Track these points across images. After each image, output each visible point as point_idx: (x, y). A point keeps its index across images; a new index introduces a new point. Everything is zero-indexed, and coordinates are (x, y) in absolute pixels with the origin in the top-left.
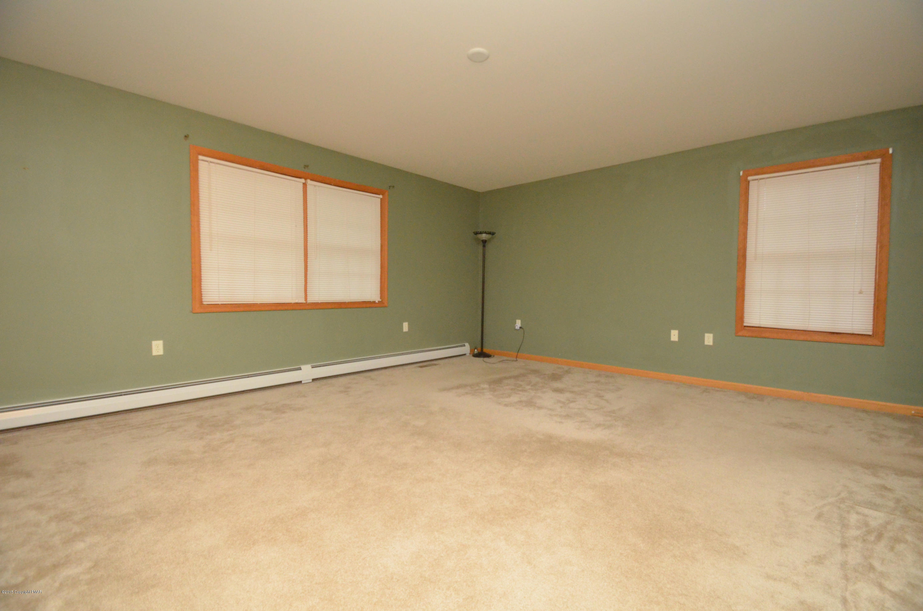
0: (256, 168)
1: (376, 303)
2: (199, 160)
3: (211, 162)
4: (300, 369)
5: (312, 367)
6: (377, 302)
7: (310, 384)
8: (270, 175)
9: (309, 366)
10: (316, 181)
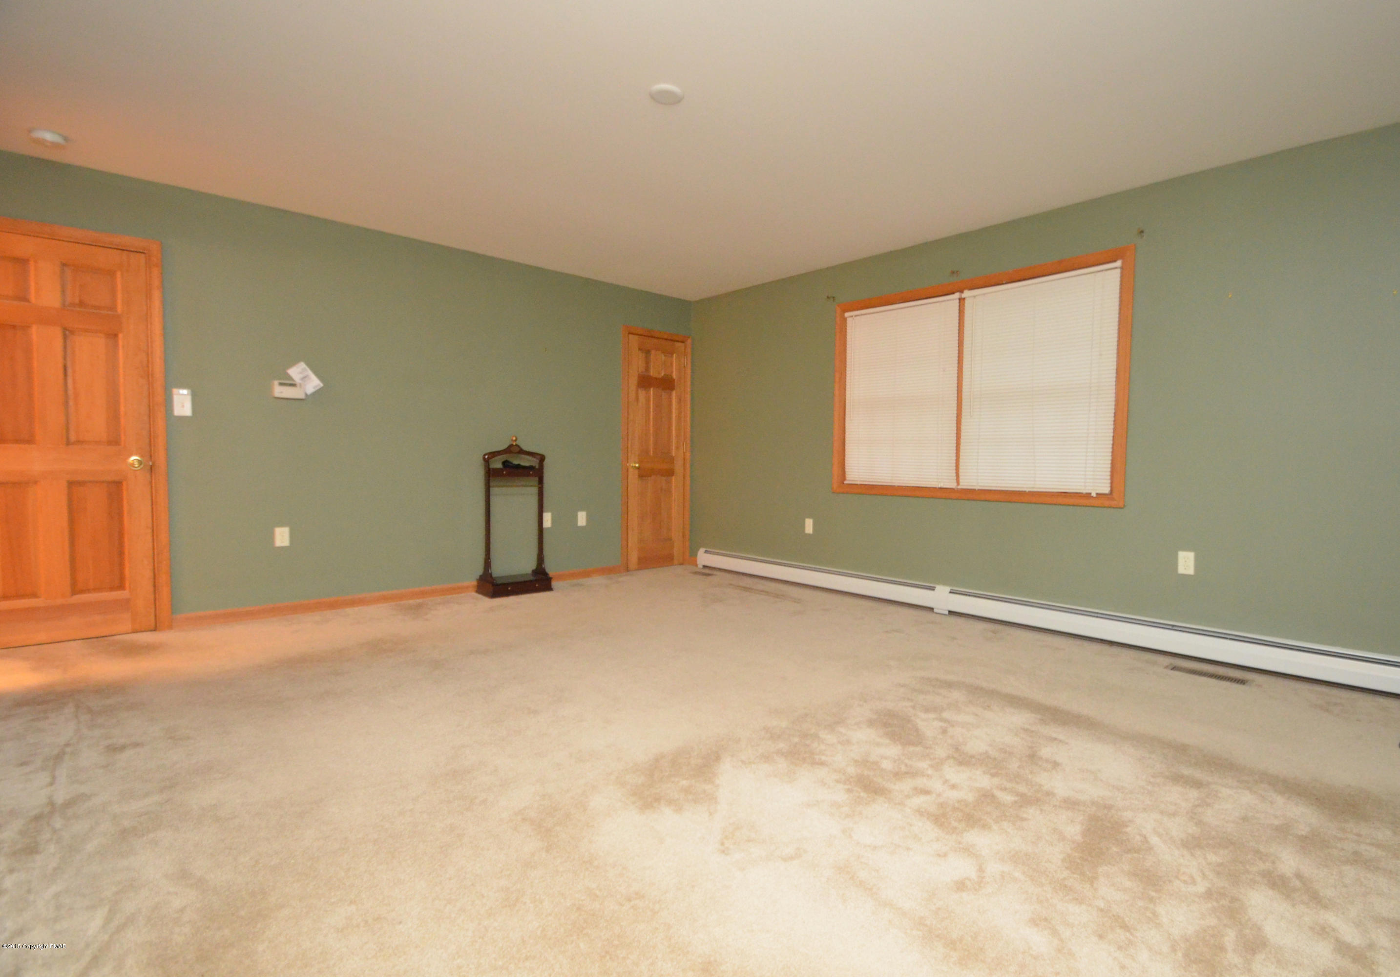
0: (896, 303)
1: (1092, 497)
2: (846, 318)
3: (856, 316)
4: (933, 589)
5: (950, 592)
6: (1094, 495)
7: (943, 616)
8: (918, 305)
9: (948, 589)
10: (978, 288)
